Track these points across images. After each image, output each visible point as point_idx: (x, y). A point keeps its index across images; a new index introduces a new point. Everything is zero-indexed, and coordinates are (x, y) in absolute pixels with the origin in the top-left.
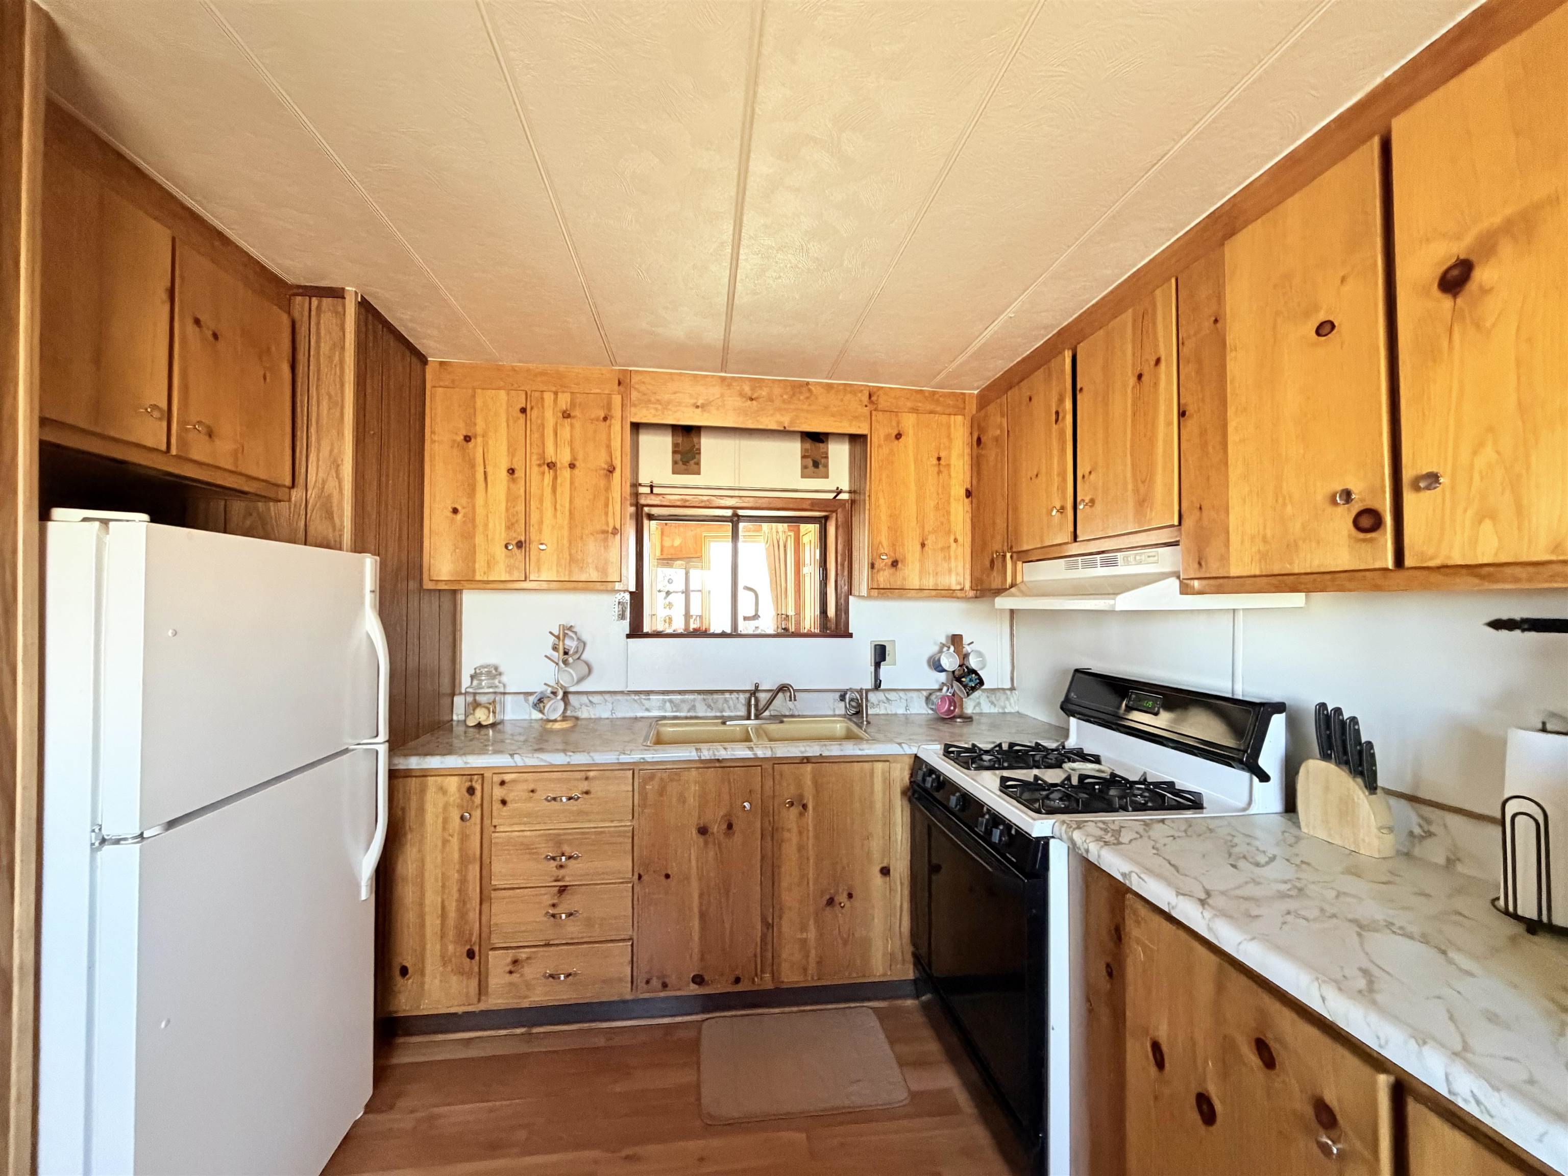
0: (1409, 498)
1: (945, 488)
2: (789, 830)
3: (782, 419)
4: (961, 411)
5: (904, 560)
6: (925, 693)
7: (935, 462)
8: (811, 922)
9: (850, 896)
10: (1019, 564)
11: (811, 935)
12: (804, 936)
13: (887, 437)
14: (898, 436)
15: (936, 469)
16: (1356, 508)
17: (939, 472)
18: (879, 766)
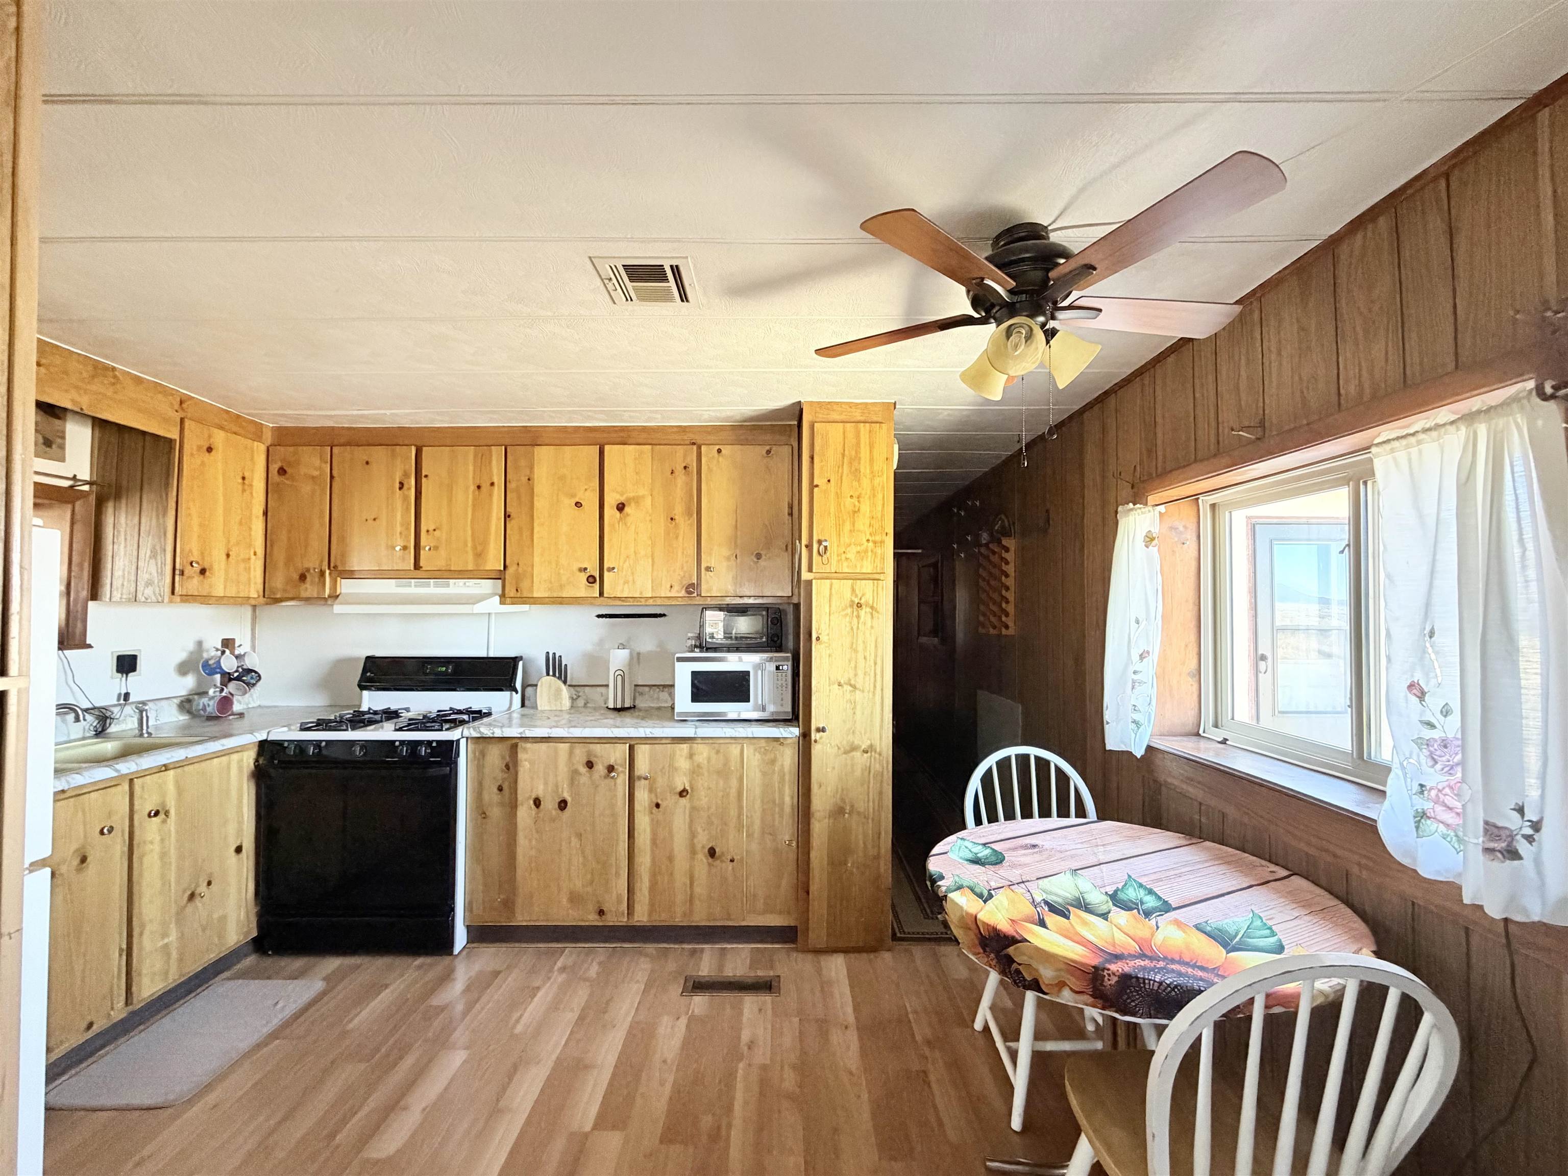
0: (606, 574)
1: (249, 506)
2: (152, 843)
3: (78, 398)
4: (258, 437)
5: (211, 568)
6: (177, 701)
7: (240, 481)
8: (173, 926)
9: (209, 883)
10: (339, 579)
11: (173, 937)
12: (166, 941)
13: (199, 448)
14: (210, 450)
15: (240, 487)
16: (588, 574)
17: (244, 491)
18: (235, 757)
